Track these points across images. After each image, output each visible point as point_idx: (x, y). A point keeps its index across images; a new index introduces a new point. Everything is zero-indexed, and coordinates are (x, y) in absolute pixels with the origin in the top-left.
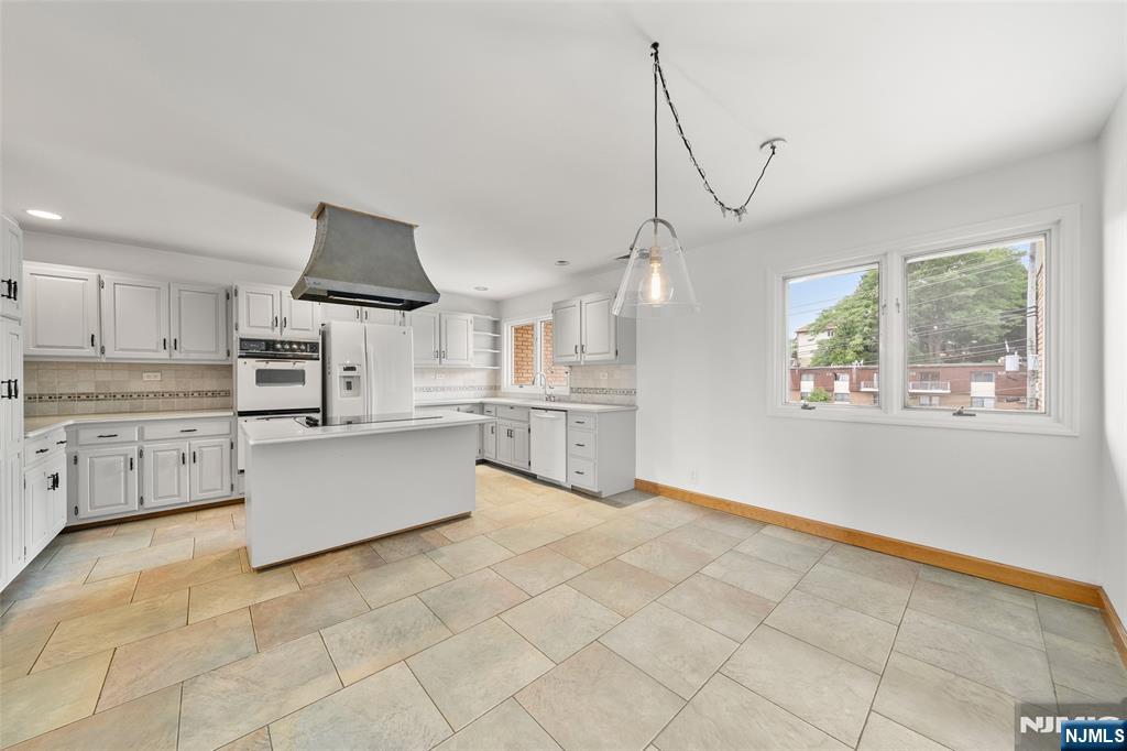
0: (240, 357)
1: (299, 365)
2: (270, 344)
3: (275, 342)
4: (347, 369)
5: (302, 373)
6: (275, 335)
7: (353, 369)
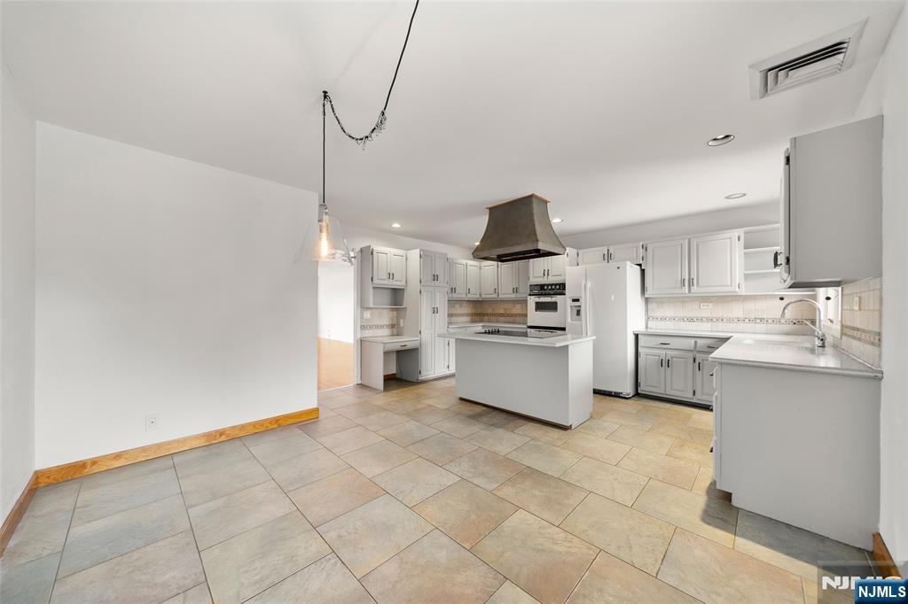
0: (530, 295)
1: (554, 299)
2: (542, 287)
3: (544, 285)
4: (574, 300)
5: (556, 303)
6: (545, 281)
7: (578, 300)
